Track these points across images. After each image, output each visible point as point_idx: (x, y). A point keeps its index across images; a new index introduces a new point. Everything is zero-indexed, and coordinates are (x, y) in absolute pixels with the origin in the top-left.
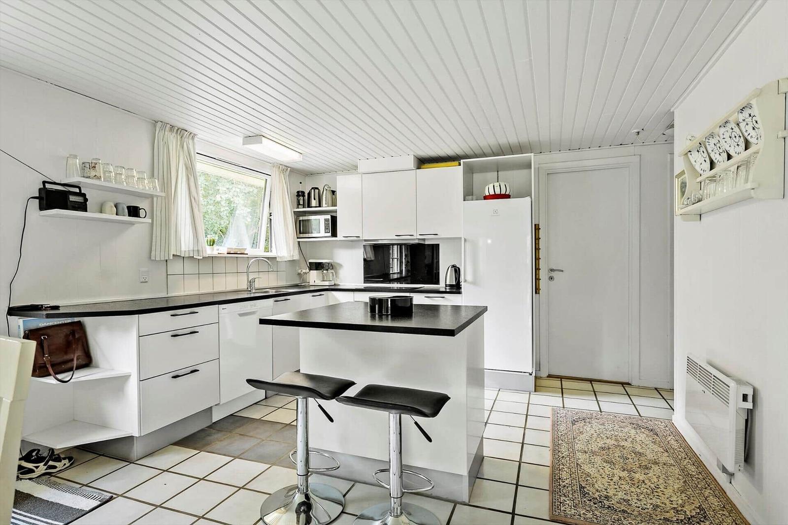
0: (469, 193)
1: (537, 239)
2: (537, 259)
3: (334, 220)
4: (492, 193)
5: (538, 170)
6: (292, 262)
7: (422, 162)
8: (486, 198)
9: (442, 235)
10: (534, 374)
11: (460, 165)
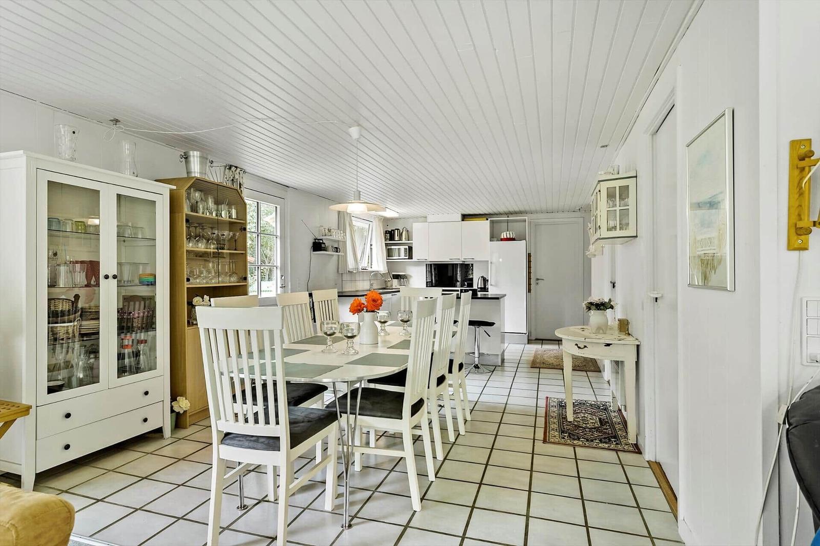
0: (493, 237)
1: (529, 262)
2: (529, 273)
3: (410, 249)
4: (505, 237)
5: (530, 223)
6: (383, 275)
7: (465, 217)
8: (502, 240)
9: (477, 259)
10: (527, 334)
11: (487, 219)
